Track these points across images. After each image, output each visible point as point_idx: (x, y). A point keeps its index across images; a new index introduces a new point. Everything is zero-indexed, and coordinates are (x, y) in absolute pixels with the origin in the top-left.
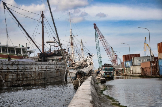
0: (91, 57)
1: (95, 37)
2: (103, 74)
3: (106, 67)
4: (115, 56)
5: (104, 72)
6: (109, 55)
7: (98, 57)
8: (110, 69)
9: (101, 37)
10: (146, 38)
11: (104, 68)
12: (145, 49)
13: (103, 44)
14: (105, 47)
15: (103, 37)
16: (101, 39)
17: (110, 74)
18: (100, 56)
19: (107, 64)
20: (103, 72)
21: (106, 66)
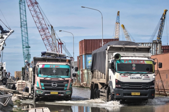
0: (5, 36)
1: (20, 4)
2: (36, 85)
3: (48, 65)
4: (59, 44)
5: (41, 81)
6: (46, 42)
7: (23, 45)
8: (60, 71)
9: (32, 4)
10: (119, 12)
11: (41, 66)
12: (117, 35)
13: (36, 19)
14: (39, 25)
15: (36, 3)
16: (31, 7)
17: (61, 85)
18: (28, 43)
19: (50, 54)
20: (38, 79)
21: (49, 60)
